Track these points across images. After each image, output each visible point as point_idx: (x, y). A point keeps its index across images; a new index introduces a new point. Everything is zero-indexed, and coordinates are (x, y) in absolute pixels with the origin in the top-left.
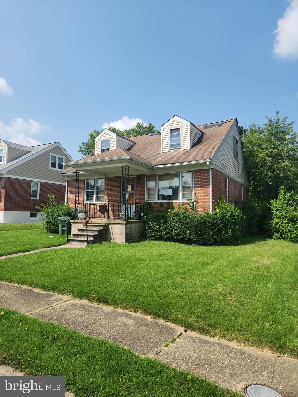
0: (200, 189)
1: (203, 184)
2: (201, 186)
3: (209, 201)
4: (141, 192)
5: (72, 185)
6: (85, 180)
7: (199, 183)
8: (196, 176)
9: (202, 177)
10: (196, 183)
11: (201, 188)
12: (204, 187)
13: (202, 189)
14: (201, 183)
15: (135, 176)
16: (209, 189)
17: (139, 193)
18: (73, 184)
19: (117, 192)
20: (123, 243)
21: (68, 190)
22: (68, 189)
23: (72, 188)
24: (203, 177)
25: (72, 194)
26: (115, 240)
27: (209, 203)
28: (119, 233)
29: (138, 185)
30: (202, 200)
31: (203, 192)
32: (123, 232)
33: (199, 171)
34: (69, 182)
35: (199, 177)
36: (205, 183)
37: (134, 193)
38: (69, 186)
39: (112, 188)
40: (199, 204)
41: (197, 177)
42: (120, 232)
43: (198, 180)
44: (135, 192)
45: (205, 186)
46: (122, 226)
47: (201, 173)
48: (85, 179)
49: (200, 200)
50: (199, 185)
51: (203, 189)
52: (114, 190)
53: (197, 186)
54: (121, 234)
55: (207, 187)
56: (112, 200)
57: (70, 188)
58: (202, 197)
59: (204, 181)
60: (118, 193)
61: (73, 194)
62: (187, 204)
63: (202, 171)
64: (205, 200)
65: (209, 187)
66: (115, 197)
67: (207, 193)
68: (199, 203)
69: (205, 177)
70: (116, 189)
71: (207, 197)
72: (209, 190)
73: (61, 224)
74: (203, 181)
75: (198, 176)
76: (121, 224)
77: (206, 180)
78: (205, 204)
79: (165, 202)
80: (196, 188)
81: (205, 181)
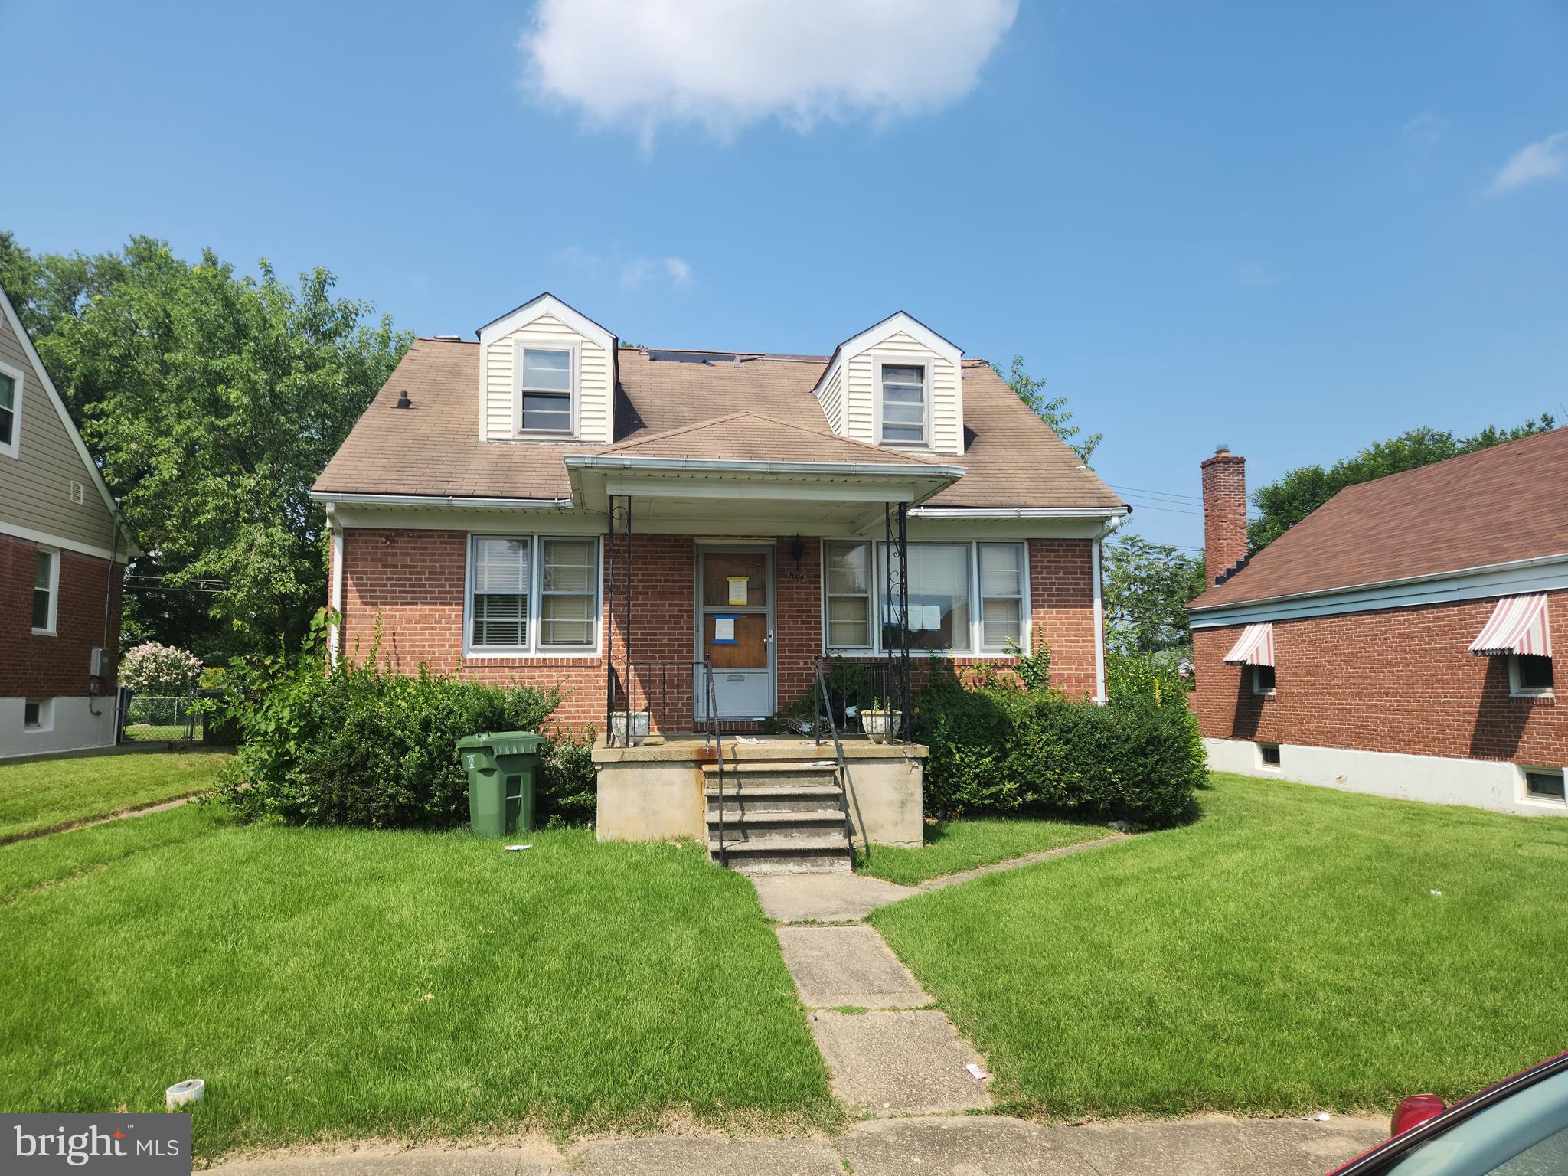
0: (1058, 613)
1: (1066, 595)
2: (1060, 601)
3: (1094, 658)
4: (804, 611)
5: (380, 560)
6: (465, 537)
7: (1052, 589)
8: (1042, 562)
9: (1063, 568)
10: (1043, 589)
11: (1060, 607)
12: (1070, 607)
13: (1063, 613)
14: (1062, 590)
15: (773, 542)
16: (1092, 613)
17: (795, 617)
18: (385, 554)
19: (676, 605)
20: (915, 845)
21: (350, 582)
22: (344, 579)
23: (381, 572)
24: (1066, 567)
25: (374, 604)
26: (874, 831)
27: (1093, 664)
28: (891, 803)
29: (790, 582)
30: (1067, 652)
31: (1069, 624)
32: (912, 795)
33: (1053, 545)
34: (357, 541)
35: (1050, 567)
36: (1074, 590)
37: (764, 616)
38: (355, 560)
39: (643, 587)
40: (1055, 669)
41: (1046, 567)
42: (896, 797)
43: (1051, 578)
44: (768, 610)
45: (1074, 601)
46: (905, 767)
47: (1058, 551)
48: (466, 532)
49: (1059, 652)
50: (1053, 595)
51: (1067, 613)
52: (661, 599)
53: (1044, 601)
54: (903, 804)
55: (1082, 607)
56: (649, 646)
57: (365, 573)
58: (1066, 641)
59: (1071, 584)
60: (679, 611)
61: (385, 604)
62: (1009, 667)
63: (1062, 546)
64: (1077, 652)
65: (1091, 607)
66: (663, 628)
67: (1083, 629)
68: (1056, 664)
69: (1073, 567)
70: (671, 593)
71: (1084, 641)
72: (1092, 619)
73: (496, 774)
74: (1065, 584)
75: (1048, 562)
76: (900, 760)
77: (1079, 579)
78: (1077, 669)
79: (920, 659)
80: (1043, 607)
81: (1076, 584)
